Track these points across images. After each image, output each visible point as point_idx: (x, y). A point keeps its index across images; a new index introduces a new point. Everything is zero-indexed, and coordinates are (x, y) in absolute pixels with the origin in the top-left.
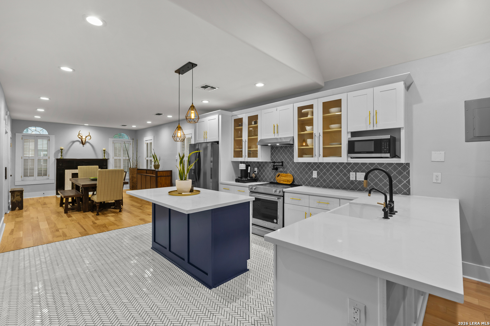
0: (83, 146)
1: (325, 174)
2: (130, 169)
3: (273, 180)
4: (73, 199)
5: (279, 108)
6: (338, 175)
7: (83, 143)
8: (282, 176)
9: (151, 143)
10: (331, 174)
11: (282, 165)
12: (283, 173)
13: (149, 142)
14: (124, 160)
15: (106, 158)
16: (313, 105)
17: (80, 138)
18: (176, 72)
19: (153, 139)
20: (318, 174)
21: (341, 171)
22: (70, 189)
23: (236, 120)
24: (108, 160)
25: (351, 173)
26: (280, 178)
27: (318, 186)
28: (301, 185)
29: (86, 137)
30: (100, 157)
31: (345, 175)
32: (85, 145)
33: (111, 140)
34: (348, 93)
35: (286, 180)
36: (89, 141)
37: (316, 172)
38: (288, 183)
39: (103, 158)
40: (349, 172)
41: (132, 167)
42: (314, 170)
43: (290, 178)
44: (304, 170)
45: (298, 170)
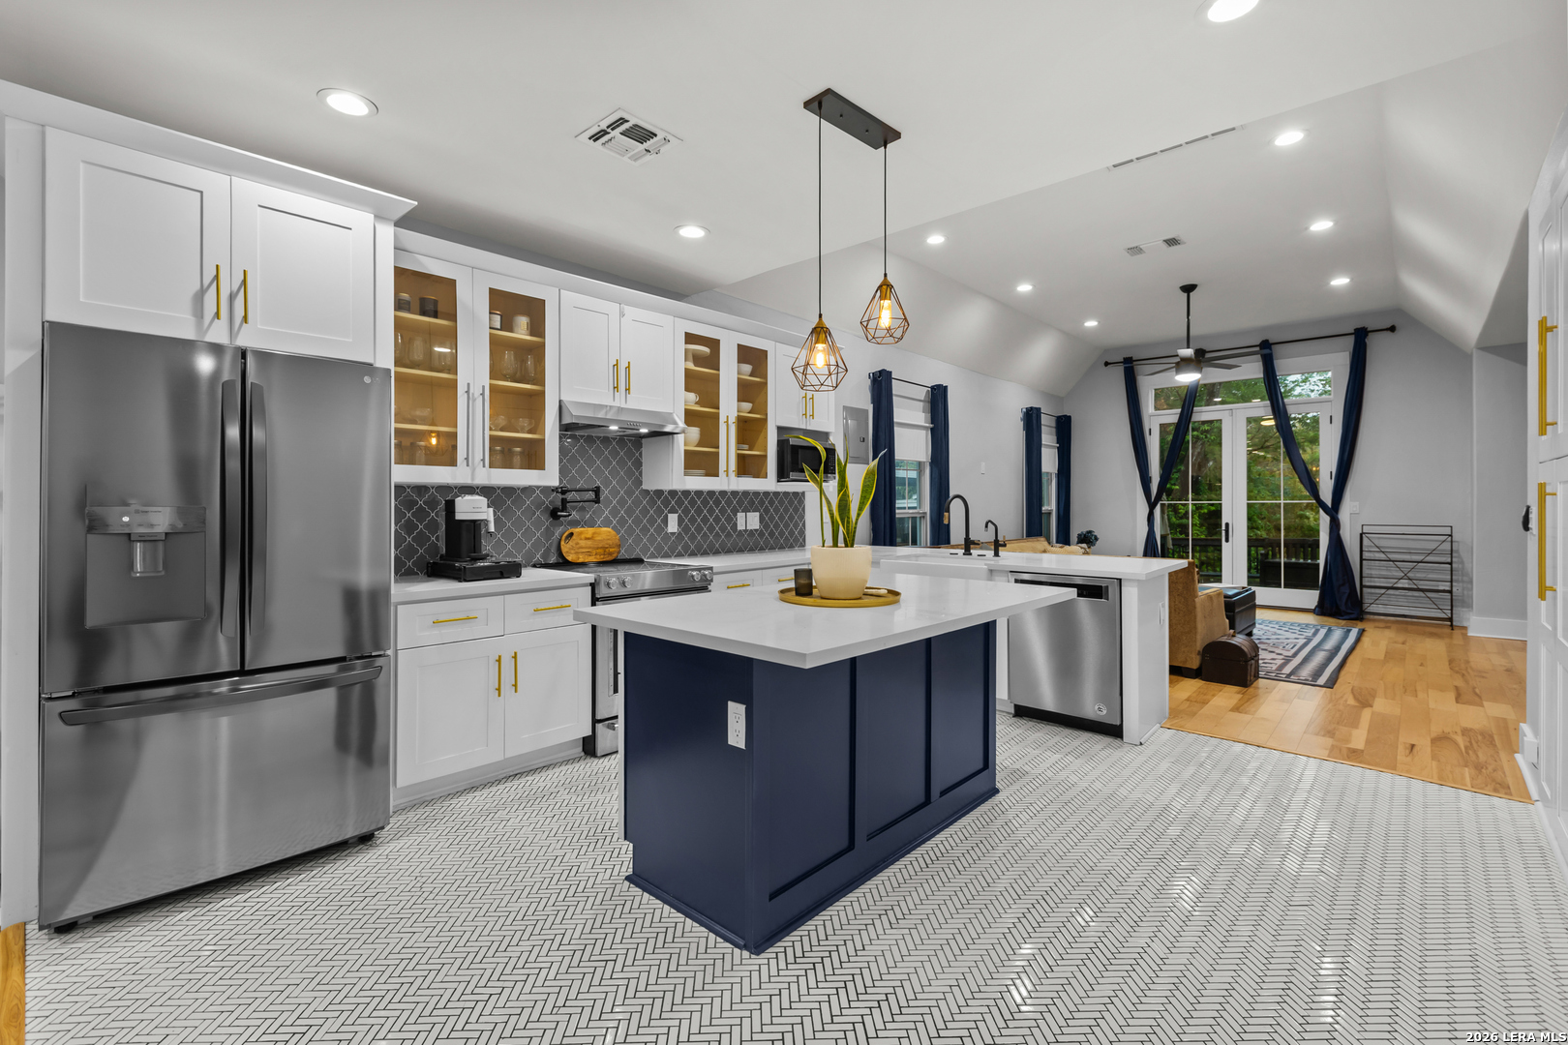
1: (693, 520)
3: (543, 556)
6: (718, 520)
8: (583, 536)
11: (597, 501)
12: (582, 527)
16: (718, 341)
20: (680, 521)
25: (742, 515)
26: (577, 544)
27: (679, 555)
31: (729, 519)
34: (777, 343)
35: (598, 548)
37: (675, 516)
40: (735, 512)
42: (670, 512)
43: (610, 542)
44: (645, 512)
45: (629, 513)
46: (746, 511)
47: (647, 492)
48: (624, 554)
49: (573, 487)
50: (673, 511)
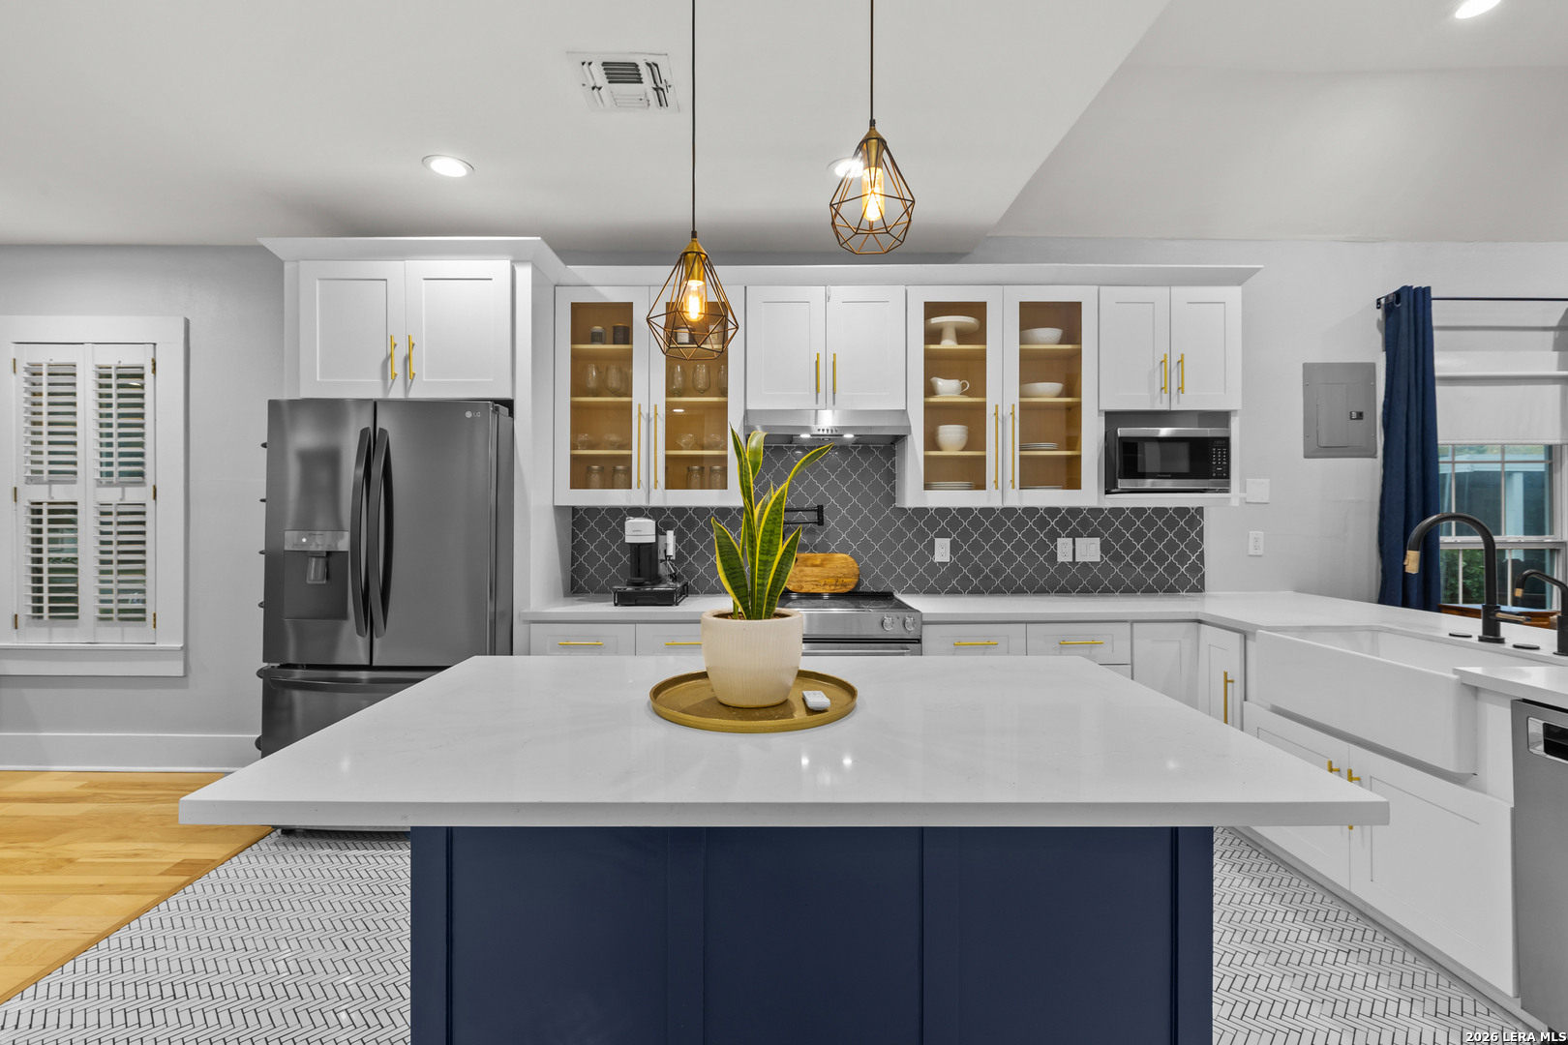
1: (976, 547)
6: (1020, 547)
8: (809, 562)
10: (998, 547)
11: (820, 521)
12: (811, 552)
16: (983, 304)
20: (954, 548)
21: (1031, 535)
25: (1060, 541)
26: (801, 571)
27: (954, 592)
31: (1042, 547)
34: (1101, 287)
35: (828, 577)
37: (947, 541)
38: (840, 591)
40: (1054, 536)
42: (939, 536)
43: (845, 571)
44: (899, 535)
45: (877, 535)
46: (1074, 535)
47: (904, 510)
48: (867, 586)
49: (800, 507)
50: (943, 534)
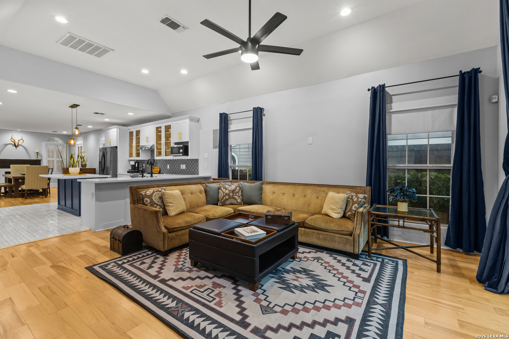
0: (16, 149)
1: (172, 166)
2: (63, 169)
4: (5, 188)
5: (149, 127)
7: (16, 146)
8: (155, 168)
9: (81, 147)
10: (174, 166)
11: (154, 162)
13: (80, 146)
14: (57, 161)
15: (39, 158)
16: (161, 127)
17: (12, 141)
18: (70, 107)
19: (83, 143)
20: (170, 166)
22: (4, 182)
23: (130, 132)
24: (41, 161)
26: (154, 170)
28: (163, 174)
29: (19, 141)
30: (34, 158)
31: (178, 166)
32: (18, 148)
33: (44, 144)
34: (174, 122)
36: (22, 144)
38: (157, 173)
39: (37, 159)
40: (180, 164)
41: (65, 167)
46: (183, 164)
